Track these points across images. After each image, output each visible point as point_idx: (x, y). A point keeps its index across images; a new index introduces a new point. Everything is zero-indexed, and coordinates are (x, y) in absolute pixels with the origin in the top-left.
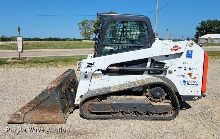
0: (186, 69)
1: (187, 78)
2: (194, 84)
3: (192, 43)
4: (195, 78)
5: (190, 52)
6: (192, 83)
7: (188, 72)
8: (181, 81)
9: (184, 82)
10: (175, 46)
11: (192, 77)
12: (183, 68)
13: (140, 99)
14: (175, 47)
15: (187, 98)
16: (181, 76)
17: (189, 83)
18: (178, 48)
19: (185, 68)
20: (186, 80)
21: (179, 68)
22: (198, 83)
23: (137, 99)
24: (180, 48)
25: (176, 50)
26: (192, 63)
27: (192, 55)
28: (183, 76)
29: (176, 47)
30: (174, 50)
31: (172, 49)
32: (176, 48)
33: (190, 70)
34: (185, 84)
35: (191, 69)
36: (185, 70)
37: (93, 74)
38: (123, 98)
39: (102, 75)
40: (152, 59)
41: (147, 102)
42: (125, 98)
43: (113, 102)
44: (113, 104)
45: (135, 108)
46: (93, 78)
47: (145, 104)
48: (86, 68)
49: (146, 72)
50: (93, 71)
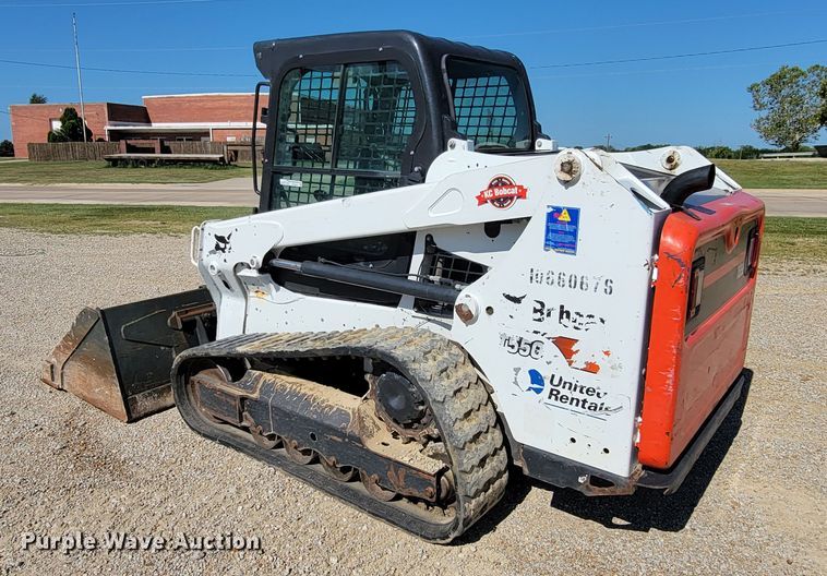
0: (545, 312)
1: (551, 362)
2: (585, 401)
3: (570, 163)
4: (592, 368)
5: (565, 217)
6: (577, 395)
7: (553, 327)
8: (517, 370)
9: (535, 377)
10: (500, 182)
11: (574, 358)
12: (528, 305)
13: (335, 409)
14: (497, 185)
15: (546, 467)
16: (519, 343)
17: (559, 388)
18: (514, 191)
19: (539, 307)
20: (545, 373)
21: (508, 297)
22: (608, 402)
23: (326, 406)
24: (522, 194)
25: (501, 202)
26: (577, 283)
27: (574, 234)
28: (531, 345)
29: (504, 185)
30: (492, 201)
31: (486, 195)
32: (505, 192)
33: (565, 320)
34: (538, 391)
35: (573, 315)
36: (538, 315)
37: (238, 279)
38: (289, 386)
39: (272, 286)
40: (430, 241)
41: (352, 428)
42: (294, 387)
43: (253, 393)
44: (251, 399)
45: (313, 437)
46: (251, 294)
47: (343, 435)
48: (211, 252)
49: (408, 299)
50: (230, 266)
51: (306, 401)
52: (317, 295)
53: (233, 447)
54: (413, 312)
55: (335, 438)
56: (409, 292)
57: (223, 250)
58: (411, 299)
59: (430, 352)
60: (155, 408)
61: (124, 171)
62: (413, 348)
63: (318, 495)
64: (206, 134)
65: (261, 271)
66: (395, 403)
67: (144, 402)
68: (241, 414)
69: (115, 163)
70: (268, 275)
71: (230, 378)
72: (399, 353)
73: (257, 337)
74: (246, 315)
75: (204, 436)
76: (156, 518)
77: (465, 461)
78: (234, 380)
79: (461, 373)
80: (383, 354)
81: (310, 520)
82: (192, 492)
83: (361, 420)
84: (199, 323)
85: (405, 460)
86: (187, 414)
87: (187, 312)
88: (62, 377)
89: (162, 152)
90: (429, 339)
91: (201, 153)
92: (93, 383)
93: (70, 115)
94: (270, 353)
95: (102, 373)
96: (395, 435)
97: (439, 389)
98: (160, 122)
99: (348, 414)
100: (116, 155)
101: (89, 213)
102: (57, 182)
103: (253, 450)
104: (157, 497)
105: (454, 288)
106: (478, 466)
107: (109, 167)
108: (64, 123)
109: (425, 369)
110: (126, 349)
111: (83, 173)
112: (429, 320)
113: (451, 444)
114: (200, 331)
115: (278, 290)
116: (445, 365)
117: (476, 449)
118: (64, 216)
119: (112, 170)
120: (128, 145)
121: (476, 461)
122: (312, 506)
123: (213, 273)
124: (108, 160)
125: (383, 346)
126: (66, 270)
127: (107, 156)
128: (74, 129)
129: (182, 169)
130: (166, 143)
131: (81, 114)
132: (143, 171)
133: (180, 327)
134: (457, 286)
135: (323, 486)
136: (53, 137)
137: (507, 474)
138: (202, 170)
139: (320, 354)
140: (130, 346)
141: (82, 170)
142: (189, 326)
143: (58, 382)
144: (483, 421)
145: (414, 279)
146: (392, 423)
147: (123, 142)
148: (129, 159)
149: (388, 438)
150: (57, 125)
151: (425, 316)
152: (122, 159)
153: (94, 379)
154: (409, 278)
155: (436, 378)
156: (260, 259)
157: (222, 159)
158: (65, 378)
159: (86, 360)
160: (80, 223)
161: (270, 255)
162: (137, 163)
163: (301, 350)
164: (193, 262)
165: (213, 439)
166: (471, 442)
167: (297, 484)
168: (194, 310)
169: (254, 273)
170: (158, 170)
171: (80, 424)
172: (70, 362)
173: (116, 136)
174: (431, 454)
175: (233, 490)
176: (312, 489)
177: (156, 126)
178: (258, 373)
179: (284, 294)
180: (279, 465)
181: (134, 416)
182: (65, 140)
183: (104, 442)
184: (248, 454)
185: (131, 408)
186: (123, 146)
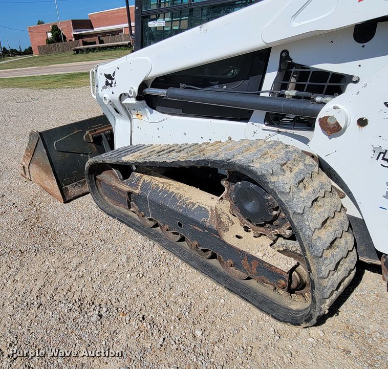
13: (196, 206)
23: (190, 203)
37: (123, 106)
38: (161, 185)
39: (147, 110)
40: (285, 57)
41: (210, 222)
42: (165, 186)
43: (136, 189)
44: (135, 194)
45: (180, 225)
46: (134, 116)
47: (203, 226)
48: (104, 88)
49: (259, 114)
50: (117, 96)
51: (174, 198)
52: (180, 115)
53: (125, 223)
54: (264, 126)
55: (197, 228)
56: (261, 107)
57: (111, 85)
58: (263, 114)
59: (286, 164)
60: (80, 193)
61: (82, 55)
62: (269, 161)
63: (185, 267)
64: (121, 31)
65: (138, 98)
66: (250, 207)
67: (73, 190)
68: (129, 203)
69: (77, 51)
70: (144, 102)
71: (122, 177)
72: (256, 166)
73: (139, 148)
74: (131, 132)
75: (108, 214)
76: (72, 279)
77: (323, 268)
78: (124, 179)
79: (316, 183)
80: (241, 167)
81: (180, 289)
82: (97, 260)
83: (218, 217)
84: (104, 137)
85: (259, 255)
86: (98, 200)
87: (95, 131)
88: (29, 173)
89: (100, 43)
90: (283, 151)
91: (119, 41)
92: (44, 178)
93: (55, 29)
94: (145, 163)
95: (46, 172)
96: (247, 229)
97: (298, 200)
98: (98, 27)
99: (208, 211)
100: (78, 48)
101: (63, 78)
102: (52, 64)
103: (139, 227)
104: (75, 262)
105: (314, 101)
106: (334, 270)
107: (75, 54)
108: (52, 34)
109: (283, 182)
110: (58, 157)
111: (63, 59)
112: (279, 132)
113: (311, 253)
114: (105, 143)
115: (151, 113)
116: (302, 176)
117: (333, 255)
118: (51, 80)
119: (77, 55)
120: (83, 42)
121: (332, 267)
122: (181, 277)
123: (106, 103)
124: (74, 50)
125: (240, 159)
126: (47, 108)
127: (73, 48)
128: (58, 37)
129: (110, 52)
130: (101, 38)
131: (60, 28)
132: (91, 54)
133: (92, 141)
134: (318, 99)
135: (189, 260)
136: (49, 42)
137: (355, 270)
138: (120, 51)
139: (183, 165)
140: (60, 155)
141: (63, 57)
142: (98, 140)
143: (28, 176)
144: (338, 227)
145: (267, 95)
146: (245, 220)
147: (80, 40)
148: (84, 49)
149: (241, 232)
150: (50, 35)
151: (276, 129)
152: (81, 49)
153: (44, 175)
154: (261, 94)
155: (295, 190)
156: (136, 89)
157: (130, 44)
158: (31, 174)
159: (38, 164)
160: (58, 83)
161: (143, 86)
162: (88, 50)
163: (168, 161)
164: (93, 95)
165: (114, 217)
166: (328, 249)
167: (170, 256)
168: (100, 129)
169: (133, 101)
170: (98, 53)
171: (37, 204)
172: (31, 165)
173: (77, 37)
174: (281, 249)
175: (124, 259)
176: (180, 261)
177: (96, 30)
178: (139, 175)
179: (156, 115)
180: (157, 241)
181: (67, 199)
182: (54, 43)
183: (49, 217)
184: (136, 230)
185: (65, 194)
186: (81, 43)
